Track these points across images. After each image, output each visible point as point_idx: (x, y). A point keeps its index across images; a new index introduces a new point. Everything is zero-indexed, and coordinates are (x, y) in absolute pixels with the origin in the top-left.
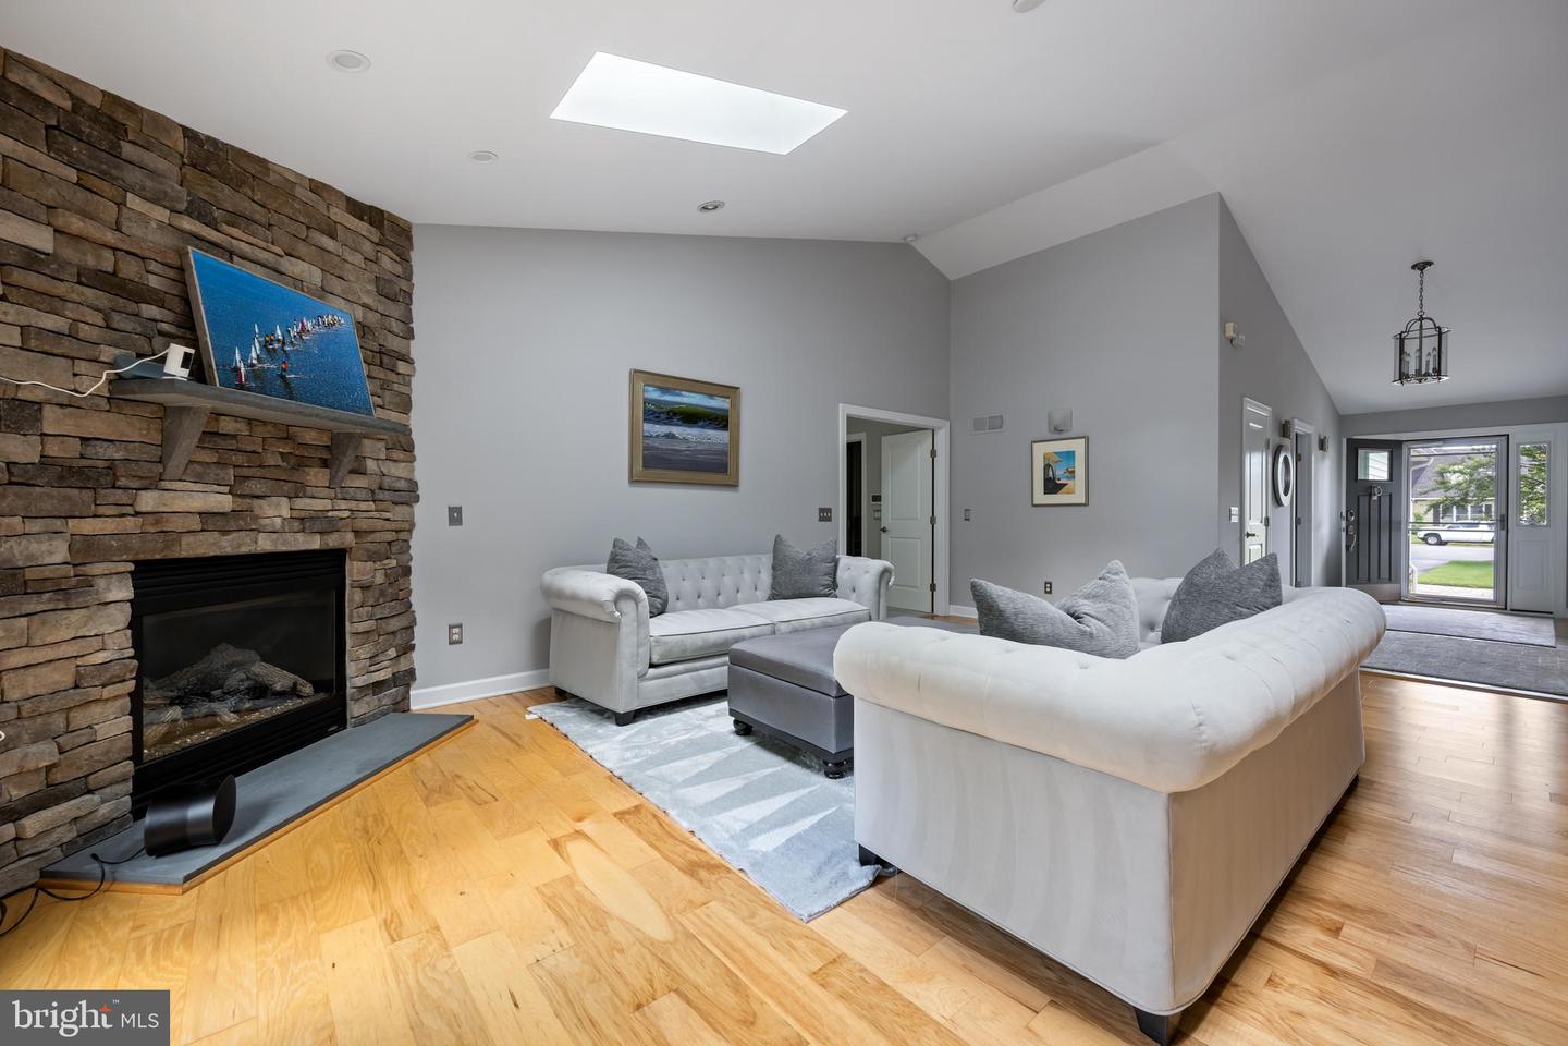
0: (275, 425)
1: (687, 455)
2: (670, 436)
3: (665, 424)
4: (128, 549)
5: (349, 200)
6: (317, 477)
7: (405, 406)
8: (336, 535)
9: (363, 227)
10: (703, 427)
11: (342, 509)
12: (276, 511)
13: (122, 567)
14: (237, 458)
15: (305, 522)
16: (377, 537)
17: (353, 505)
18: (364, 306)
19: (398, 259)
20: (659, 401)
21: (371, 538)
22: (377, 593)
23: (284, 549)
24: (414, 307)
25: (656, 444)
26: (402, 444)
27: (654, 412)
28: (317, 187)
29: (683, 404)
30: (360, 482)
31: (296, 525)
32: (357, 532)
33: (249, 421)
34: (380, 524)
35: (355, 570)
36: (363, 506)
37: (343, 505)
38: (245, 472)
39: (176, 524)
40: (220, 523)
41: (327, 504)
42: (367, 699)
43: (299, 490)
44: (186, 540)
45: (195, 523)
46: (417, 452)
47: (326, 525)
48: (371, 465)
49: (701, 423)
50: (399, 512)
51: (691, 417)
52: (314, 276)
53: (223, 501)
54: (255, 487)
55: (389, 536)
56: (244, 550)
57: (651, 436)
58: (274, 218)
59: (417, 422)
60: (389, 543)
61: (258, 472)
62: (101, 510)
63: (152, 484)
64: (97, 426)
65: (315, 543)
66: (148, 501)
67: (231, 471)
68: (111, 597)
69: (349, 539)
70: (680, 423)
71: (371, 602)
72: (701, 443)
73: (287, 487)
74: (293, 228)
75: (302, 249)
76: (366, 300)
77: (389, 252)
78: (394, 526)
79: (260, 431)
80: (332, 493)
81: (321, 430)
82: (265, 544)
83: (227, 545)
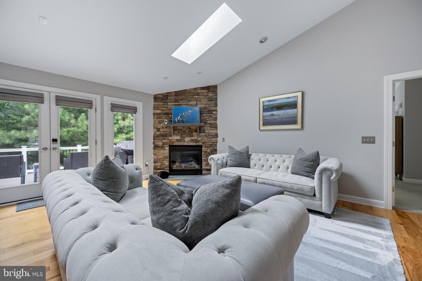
0: (187, 127)
1: (279, 120)
2: (273, 115)
3: (271, 111)
4: (168, 144)
5: (201, 88)
6: (194, 134)
7: (216, 119)
8: (199, 143)
9: (204, 91)
10: (285, 109)
11: (200, 139)
12: (187, 139)
13: (167, 146)
14: (181, 132)
15: (192, 141)
16: (208, 143)
17: (202, 138)
18: (205, 104)
19: (213, 93)
20: (268, 105)
21: (206, 144)
22: (208, 153)
23: (189, 145)
24: (218, 101)
25: (268, 118)
26: (215, 126)
27: (267, 109)
28: (195, 89)
29: (277, 103)
30: (204, 134)
31: (191, 141)
32: (203, 143)
33: (183, 127)
34: (207, 141)
35: (204, 149)
36: (204, 138)
37: (200, 138)
38: (182, 134)
39: (173, 141)
40: (179, 141)
41: (196, 138)
42: (206, 171)
43: (192, 136)
44: (175, 143)
45: (176, 141)
46: (218, 128)
47: (197, 141)
48: (206, 131)
49: (285, 108)
50: (213, 139)
51: (280, 107)
52: (195, 103)
53: (179, 138)
54: (184, 136)
55: (210, 144)
56: (183, 144)
57: (266, 116)
58: (187, 97)
59: (218, 122)
60: (211, 145)
61: (184, 134)
62: (165, 139)
63: (171, 136)
64: (165, 130)
65: (195, 144)
66: (170, 138)
67: (180, 134)
68: (166, 149)
69: (201, 144)
70: (276, 110)
71: (206, 155)
72: (284, 115)
73: (189, 136)
74: (190, 97)
75: (192, 99)
76: (205, 103)
77: (210, 93)
78: (212, 142)
79: (185, 128)
80: (198, 136)
81: (195, 126)
82: (186, 144)
83: (180, 144)
